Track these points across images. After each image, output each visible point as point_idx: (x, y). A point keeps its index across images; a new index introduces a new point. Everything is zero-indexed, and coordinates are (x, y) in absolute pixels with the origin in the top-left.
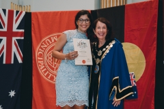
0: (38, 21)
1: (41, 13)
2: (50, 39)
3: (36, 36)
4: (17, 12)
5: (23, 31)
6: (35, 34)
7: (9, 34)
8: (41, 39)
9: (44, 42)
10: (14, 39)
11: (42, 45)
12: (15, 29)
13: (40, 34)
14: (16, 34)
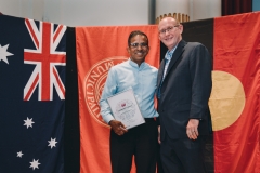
0: (86, 40)
1: (89, 29)
2: (103, 65)
3: (82, 62)
4: (56, 26)
5: (65, 53)
6: (81, 58)
7: (46, 58)
8: (90, 66)
9: (95, 69)
10: (53, 65)
11: (92, 74)
12: (53, 51)
13: (89, 59)
14: (55, 58)
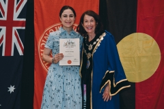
0: (41, 9)
5: (24, 20)
6: (37, 23)
7: (9, 24)
8: (44, 29)
10: (15, 29)
11: (45, 35)
12: (15, 18)
13: (43, 24)
14: (17, 24)
